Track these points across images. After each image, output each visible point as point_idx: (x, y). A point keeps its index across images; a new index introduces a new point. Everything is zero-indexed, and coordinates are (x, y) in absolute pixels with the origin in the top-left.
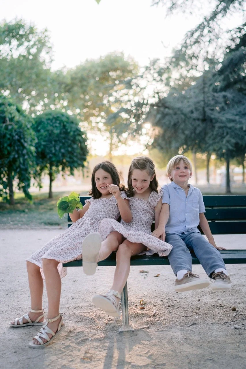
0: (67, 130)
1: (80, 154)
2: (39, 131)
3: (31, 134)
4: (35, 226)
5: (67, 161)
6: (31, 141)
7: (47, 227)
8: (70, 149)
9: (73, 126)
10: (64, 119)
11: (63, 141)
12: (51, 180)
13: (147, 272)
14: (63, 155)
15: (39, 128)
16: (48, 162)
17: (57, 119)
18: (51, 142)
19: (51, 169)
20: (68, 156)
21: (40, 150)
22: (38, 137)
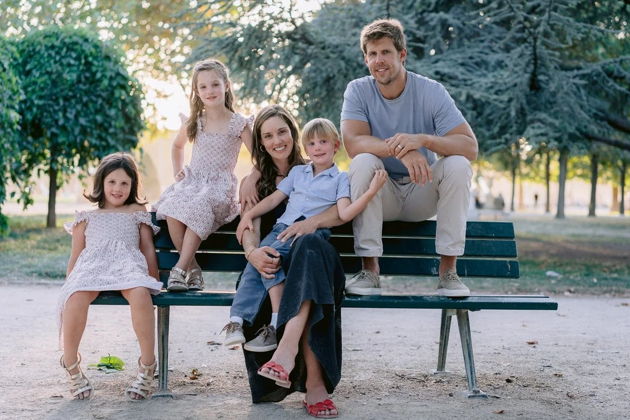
0: (94, 74)
1: (122, 129)
2: (28, 73)
3: (10, 81)
4: (18, 280)
5: (91, 145)
6: (10, 98)
7: (43, 281)
8: (99, 118)
9: (109, 65)
10: (88, 48)
11: (85, 99)
12: (54, 188)
13: (218, 344)
14: (84, 131)
15: (28, 67)
16: (48, 144)
17: (71, 47)
18: (56, 100)
19: (53, 160)
20: (96, 132)
21: (29, 117)
22: (25, 88)
